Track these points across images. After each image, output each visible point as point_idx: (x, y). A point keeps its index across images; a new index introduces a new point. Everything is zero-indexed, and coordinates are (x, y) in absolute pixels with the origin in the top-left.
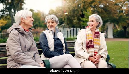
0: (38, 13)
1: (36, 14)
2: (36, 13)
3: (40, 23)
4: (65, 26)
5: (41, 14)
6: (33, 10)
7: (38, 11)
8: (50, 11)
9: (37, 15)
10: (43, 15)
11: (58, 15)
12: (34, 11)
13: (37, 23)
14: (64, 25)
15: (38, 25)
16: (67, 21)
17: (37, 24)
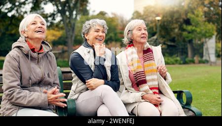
0: (113, 17)
1: (110, 20)
2: (110, 18)
3: (115, 34)
4: (157, 39)
5: (117, 19)
6: (106, 13)
7: (112, 14)
8: (133, 14)
9: (110, 22)
10: (122, 21)
11: (148, 21)
12: (106, 15)
13: (112, 35)
14: (155, 37)
15: (113, 38)
16: (160, 31)
17: (111, 37)
